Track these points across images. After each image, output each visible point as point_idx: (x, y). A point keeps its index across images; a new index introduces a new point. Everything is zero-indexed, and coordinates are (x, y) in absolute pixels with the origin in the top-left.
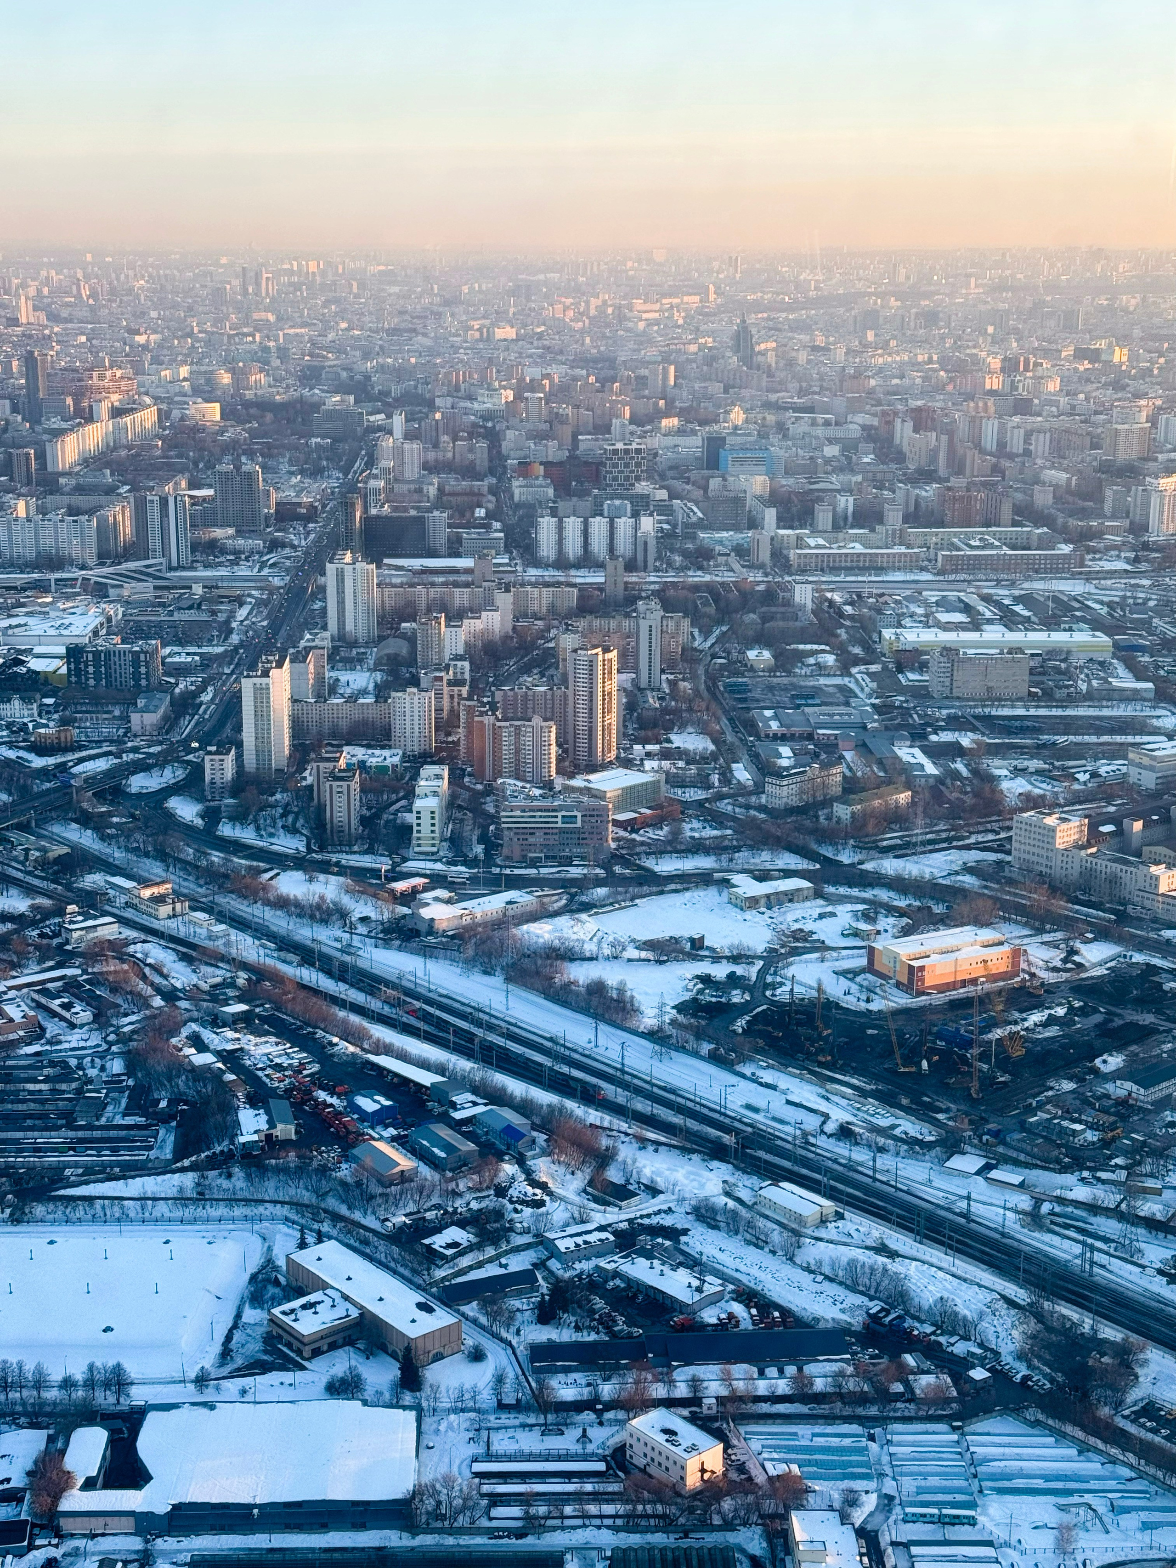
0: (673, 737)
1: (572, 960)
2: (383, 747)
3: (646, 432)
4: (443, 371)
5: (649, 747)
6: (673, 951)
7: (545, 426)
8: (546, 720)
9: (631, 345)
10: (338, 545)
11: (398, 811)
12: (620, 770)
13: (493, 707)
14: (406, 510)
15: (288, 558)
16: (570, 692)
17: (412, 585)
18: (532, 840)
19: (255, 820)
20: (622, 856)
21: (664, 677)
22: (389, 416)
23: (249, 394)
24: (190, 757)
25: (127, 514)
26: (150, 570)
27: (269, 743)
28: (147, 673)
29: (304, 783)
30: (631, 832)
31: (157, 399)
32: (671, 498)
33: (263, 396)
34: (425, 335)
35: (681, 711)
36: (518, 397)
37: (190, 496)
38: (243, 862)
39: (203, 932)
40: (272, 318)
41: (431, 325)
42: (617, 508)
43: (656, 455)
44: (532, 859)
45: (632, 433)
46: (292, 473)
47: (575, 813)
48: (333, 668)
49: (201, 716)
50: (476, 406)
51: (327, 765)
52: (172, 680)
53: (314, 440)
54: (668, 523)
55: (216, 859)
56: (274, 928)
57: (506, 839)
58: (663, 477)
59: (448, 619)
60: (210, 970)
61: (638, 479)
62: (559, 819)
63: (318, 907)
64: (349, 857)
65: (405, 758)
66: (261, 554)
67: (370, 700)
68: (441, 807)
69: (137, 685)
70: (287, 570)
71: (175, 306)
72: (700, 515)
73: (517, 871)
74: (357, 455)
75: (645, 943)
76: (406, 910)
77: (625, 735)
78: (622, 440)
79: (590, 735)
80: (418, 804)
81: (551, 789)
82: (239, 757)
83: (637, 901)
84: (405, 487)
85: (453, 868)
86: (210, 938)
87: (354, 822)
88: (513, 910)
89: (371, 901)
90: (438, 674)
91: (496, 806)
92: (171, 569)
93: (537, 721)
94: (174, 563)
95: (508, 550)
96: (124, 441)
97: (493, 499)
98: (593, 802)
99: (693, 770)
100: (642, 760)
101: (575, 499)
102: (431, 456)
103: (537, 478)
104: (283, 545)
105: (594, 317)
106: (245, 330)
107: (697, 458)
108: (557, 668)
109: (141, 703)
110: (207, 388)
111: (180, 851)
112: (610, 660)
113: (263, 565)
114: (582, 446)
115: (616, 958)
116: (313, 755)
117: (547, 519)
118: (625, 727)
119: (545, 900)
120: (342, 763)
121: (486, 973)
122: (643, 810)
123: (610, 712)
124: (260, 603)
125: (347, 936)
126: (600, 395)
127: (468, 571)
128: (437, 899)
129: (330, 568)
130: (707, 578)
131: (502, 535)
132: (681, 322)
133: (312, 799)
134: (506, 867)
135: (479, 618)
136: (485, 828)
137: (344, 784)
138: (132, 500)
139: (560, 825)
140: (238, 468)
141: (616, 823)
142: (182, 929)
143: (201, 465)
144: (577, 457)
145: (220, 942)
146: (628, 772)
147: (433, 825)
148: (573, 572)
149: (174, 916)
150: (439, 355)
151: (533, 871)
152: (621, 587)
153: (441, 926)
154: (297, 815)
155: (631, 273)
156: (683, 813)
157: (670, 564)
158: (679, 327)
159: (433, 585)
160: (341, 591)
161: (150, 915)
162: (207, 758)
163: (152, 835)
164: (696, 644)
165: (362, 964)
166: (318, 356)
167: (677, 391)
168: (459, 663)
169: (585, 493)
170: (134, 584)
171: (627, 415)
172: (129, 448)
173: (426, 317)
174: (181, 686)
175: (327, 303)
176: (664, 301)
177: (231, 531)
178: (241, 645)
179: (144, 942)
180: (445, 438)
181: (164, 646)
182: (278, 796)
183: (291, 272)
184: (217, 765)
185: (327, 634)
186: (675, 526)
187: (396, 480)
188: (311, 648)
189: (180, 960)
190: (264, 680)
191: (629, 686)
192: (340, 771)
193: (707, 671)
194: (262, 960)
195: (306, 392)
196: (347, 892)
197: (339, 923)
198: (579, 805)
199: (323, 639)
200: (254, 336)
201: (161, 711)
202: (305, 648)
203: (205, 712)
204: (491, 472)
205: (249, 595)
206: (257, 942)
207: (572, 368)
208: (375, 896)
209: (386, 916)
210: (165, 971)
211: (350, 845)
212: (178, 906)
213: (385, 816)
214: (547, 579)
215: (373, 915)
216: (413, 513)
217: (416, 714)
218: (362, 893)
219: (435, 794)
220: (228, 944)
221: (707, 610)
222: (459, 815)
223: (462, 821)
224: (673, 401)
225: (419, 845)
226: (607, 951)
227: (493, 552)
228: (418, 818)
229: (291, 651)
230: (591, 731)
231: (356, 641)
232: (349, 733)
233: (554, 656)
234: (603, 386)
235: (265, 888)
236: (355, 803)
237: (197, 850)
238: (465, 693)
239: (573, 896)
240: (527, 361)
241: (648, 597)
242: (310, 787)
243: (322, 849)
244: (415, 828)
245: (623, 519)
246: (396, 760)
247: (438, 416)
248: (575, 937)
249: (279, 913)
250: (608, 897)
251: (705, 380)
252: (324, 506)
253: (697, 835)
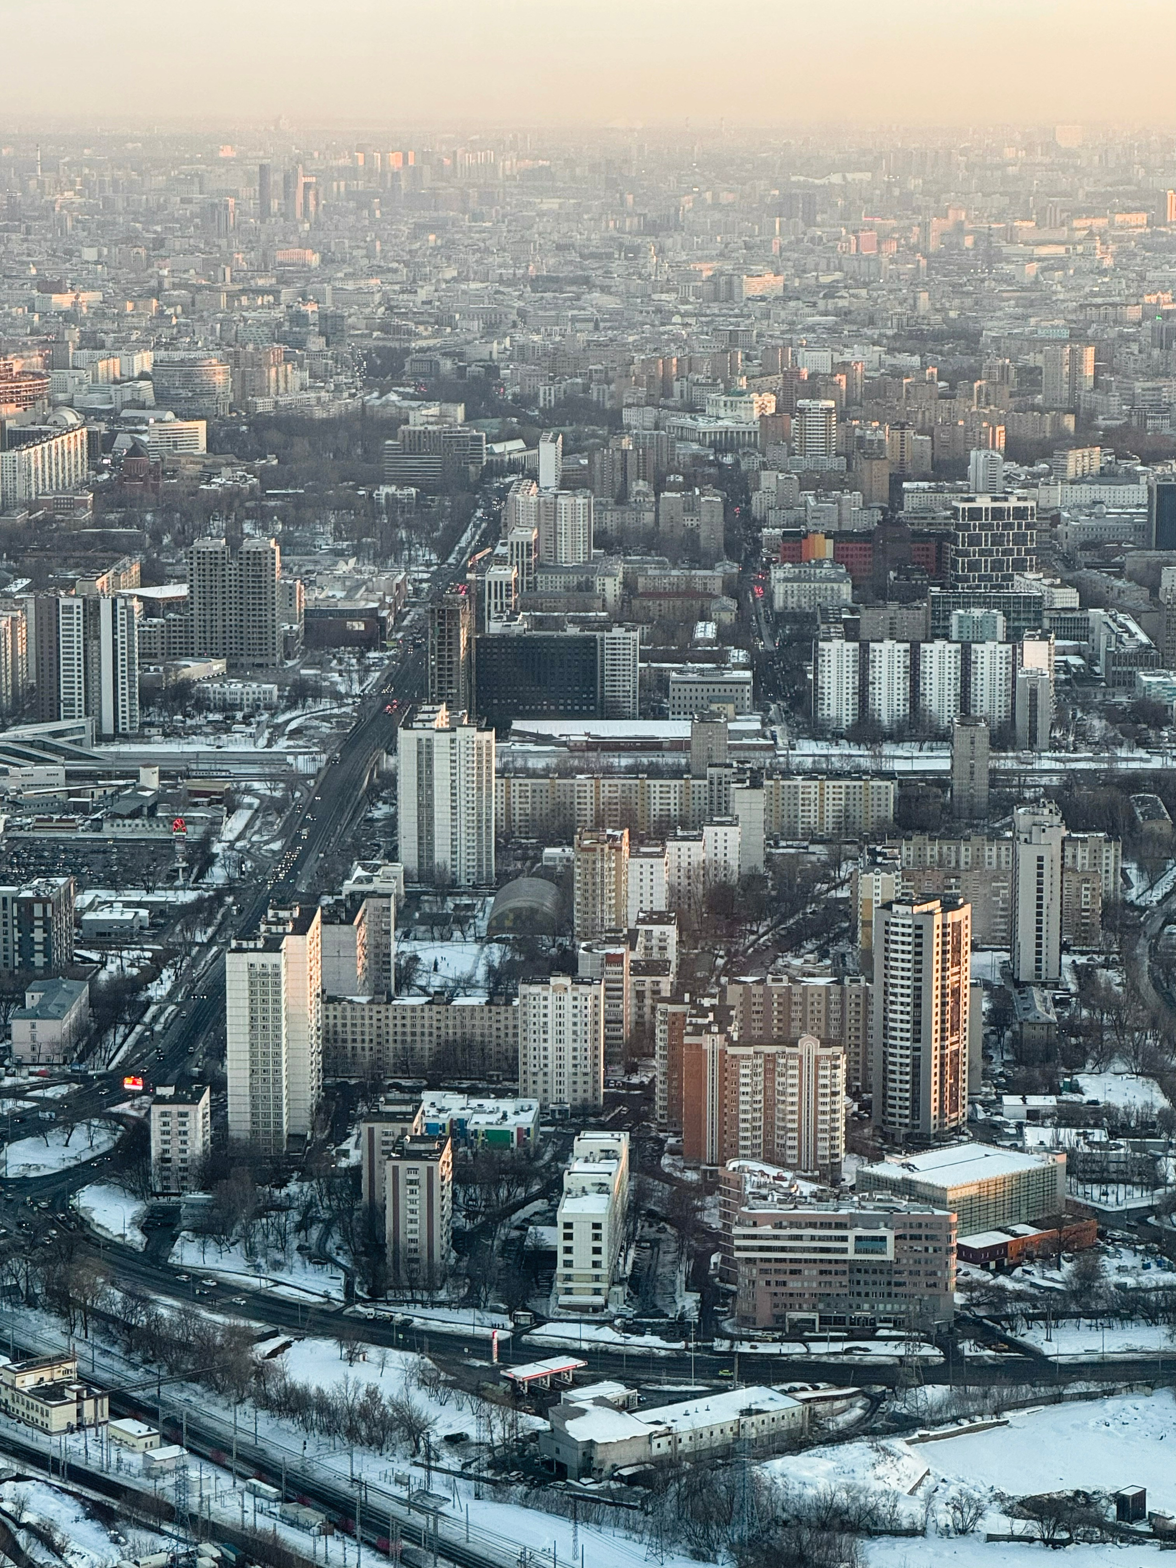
0: (1083, 1080)
1: (873, 1533)
2: (501, 1094)
3: (1036, 476)
4: (639, 357)
5: (1036, 1101)
6: (1081, 1521)
7: (837, 463)
8: (826, 1043)
9: (1010, 307)
10: (424, 693)
11: (528, 1221)
12: (974, 1146)
13: (723, 1017)
14: (558, 625)
15: (326, 719)
16: (876, 988)
17: (567, 773)
18: (794, 1284)
19: (247, 1236)
20: (977, 1322)
21: (1067, 959)
22: (532, 444)
23: (264, 405)
24: (124, 1107)
25: (22, 633)
26: (60, 741)
27: (277, 1082)
28: (46, 942)
29: (344, 1163)
30: (995, 1273)
31: (88, 414)
32: (1085, 604)
33: (288, 407)
34: (605, 290)
35: (1101, 1028)
36: (785, 407)
37: (140, 598)
38: (219, 1318)
39: (135, 1460)
40: (314, 259)
41: (617, 266)
42: (978, 624)
43: (1056, 520)
44: (794, 1324)
45: (1009, 478)
46: (339, 554)
47: (882, 1232)
48: (406, 935)
49: (149, 1027)
50: (702, 424)
51: (390, 1127)
52: (95, 956)
53: (385, 490)
54: (1079, 653)
55: (165, 1312)
56: (277, 1455)
57: (743, 1281)
58: (1069, 562)
59: (637, 839)
60: (146, 1537)
61: (1020, 566)
62: (850, 1245)
63: (365, 1413)
64: (428, 1312)
65: (545, 1116)
66: (274, 710)
67: (477, 999)
68: (613, 1214)
69: (26, 964)
70: (324, 743)
71: (131, 239)
72: (1143, 638)
73: (763, 1349)
74: (468, 517)
75: (1023, 1503)
76: (539, 1424)
77: (986, 1075)
78: (989, 490)
79: (916, 1075)
80: (568, 1208)
81: (836, 1182)
82: (219, 1109)
83: (1008, 1415)
84: (559, 581)
85: (635, 1339)
86: (148, 1473)
87: (441, 1241)
88: (753, 1428)
89: (469, 1403)
90: (612, 950)
91: (724, 1216)
92: (101, 738)
93: (809, 1045)
94: (108, 728)
95: (760, 704)
96: (21, 495)
97: (733, 604)
98: (918, 1211)
99: (1123, 1147)
100: (1020, 1126)
101: (893, 606)
102: (612, 520)
103: (820, 564)
104: (317, 693)
105: (939, 254)
106: (261, 282)
107: (1138, 528)
108: (853, 940)
109: (32, 999)
110: (184, 393)
111: (97, 1295)
112: (957, 926)
113: (278, 730)
114: (910, 502)
115: (963, 1532)
116: (362, 1108)
117: (837, 643)
118: (988, 1058)
119: (819, 1408)
120: (417, 1125)
121: (697, 1556)
122: (1021, 1229)
123: (955, 1028)
124: (269, 806)
125: (419, 1473)
126: (945, 404)
127: (679, 745)
128: (600, 1401)
129: (406, 739)
130: (1156, 763)
131: (748, 674)
132: (1108, 262)
133: (359, 1195)
134: (742, 1338)
135: (698, 838)
136: (702, 1259)
137: (422, 1165)
138: (31, 606)
139: (851, 1256)
140: (234, 543)
141: (965, 1254)
142: (95, 1453)
143: (166, 540)
144: (899, 524)
145: (170, 1480)
146: (991, 1150)
147: (597, 1251)
148: (888, 749)
149: (81, 1427)
150: (632, 326)
151: (795, 1349)
152: (982, 780)
153: (606, 1458)
154: (328, 1225)
155: (1011, 170)
156: (1102, 1235)
157: (1082, 735)
158: (1103, 272)
159: (609, 771)
160: (425, 784)
161: (32, 1424)
162: (156, 1110)
163: (45, 1262)
164: (1132, 894)
165: (448, 1531)
166: (398, 329)
167: (1098, 396)
168: (657, 929)
169: (916, 594)
170: (30, 768)
171: (1001, 442)
172: (32, 506)
173: (609, 256)
174: (112, 967)
175: (419, 230)
176: (1076, 223)
177: (218, 666)
178: (230, 887)
179: (19, 1478)
180: (640, 485)
181: (81, 887)
182: (293, 1188)
183: (352, 173)
184: (174, 1125)
185: (397, 869)
186: (1092, 661)
187: (541, 566)
188: (365, 895)
189: (89, 1516)
190: (270, 958)
191: (995, 977)
192: (414, 1139)
193: (1153, 949)
194: (249, 1519)
195: (373, 398)
196: (423, 1382)
197: (406, 1447)
198: (890, 1216)
199: (388, 878)
200: (276, 293)
201: (71, 1016)
202: (352, 895)
203: (155, 1019)
204: (731, 549)
205: (249, 791)
206: (240, 1484)
207: (891, 351)
208: (478, 1392)
209: (499, 1433)
210: (57, 1538)
211: (431, 1288)
212: (88, 1406)
213: (502, 1232)
214: (837, 764)
215: (473, 1432)
216: (573, 631)
217: (568, 1028)
218: (454, 1385)
219: (602, 1188)
220: (182, 1486)
221: (1155, 826)
222: (650, 1232)
223: (655, 1243)
224: (1092, 415)
225: (569, 1292)
226: (944, 1517)
227: (730, 708)
228: (568, 1237)
229: (327, 900)
230: (917, 1067)
231: (454, 883)
232: (435, 1064)
233: (846, 916)
234: (952, 387)
235: (261, 1372)
236: (444, 1203)
237: (129, 1294)
238: (666, 989)
239: (875, 1401)
240: (804, 338)
241: (1036, 800)
242: (355, 1172)
243: (375, 1295)
244: (561, 1257)
245: (990, 645)
246: (527, 1119)
247: (627, 443)
248: (879, 1486)
249: (286, 1423)
250: (949, 1405)
251: (1157, 375)
252: (400, 617)
253: (1130, 1282)
